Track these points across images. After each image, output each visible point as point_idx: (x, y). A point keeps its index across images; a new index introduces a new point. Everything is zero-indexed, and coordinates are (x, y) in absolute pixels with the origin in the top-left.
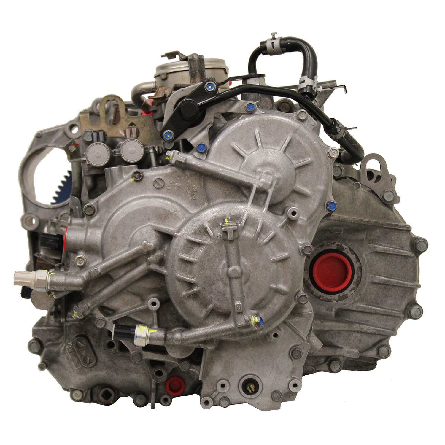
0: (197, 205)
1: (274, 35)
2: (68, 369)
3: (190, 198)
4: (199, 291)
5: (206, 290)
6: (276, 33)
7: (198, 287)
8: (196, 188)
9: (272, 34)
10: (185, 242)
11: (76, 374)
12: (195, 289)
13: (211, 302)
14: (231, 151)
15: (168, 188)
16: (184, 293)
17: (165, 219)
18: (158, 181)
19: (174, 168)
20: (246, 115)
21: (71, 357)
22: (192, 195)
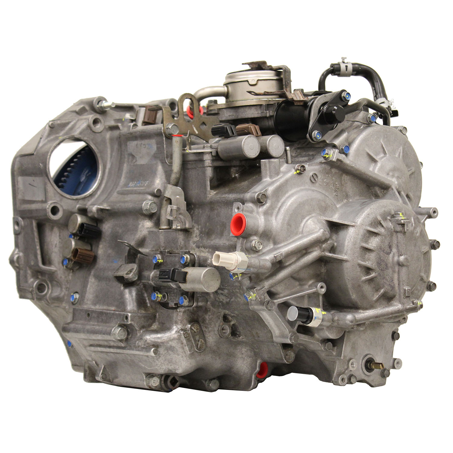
0: (339, 201)
1: (344, 60)
2: (181, 353)
3: (334, 194)
4: (375, 277)
5: (381, 276)
6: (346, 58)
7: (375, 273)
8: (338, 185)
9: (342, 58)
10: (365, 232)
11: (188, 359)
12: (373, 275)
13: (383, 287)
14: (366, 155)
15: (320, 183)
16: (364, 278)
17: (325, 211)
18: (314, 176)
19: (323, 165)
20: (366, 125)
21: (186, 341)
22: (335, 191)
